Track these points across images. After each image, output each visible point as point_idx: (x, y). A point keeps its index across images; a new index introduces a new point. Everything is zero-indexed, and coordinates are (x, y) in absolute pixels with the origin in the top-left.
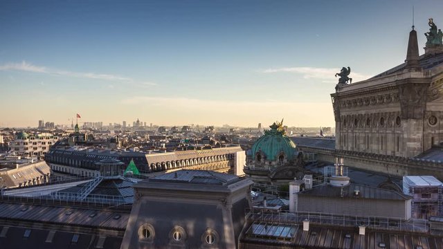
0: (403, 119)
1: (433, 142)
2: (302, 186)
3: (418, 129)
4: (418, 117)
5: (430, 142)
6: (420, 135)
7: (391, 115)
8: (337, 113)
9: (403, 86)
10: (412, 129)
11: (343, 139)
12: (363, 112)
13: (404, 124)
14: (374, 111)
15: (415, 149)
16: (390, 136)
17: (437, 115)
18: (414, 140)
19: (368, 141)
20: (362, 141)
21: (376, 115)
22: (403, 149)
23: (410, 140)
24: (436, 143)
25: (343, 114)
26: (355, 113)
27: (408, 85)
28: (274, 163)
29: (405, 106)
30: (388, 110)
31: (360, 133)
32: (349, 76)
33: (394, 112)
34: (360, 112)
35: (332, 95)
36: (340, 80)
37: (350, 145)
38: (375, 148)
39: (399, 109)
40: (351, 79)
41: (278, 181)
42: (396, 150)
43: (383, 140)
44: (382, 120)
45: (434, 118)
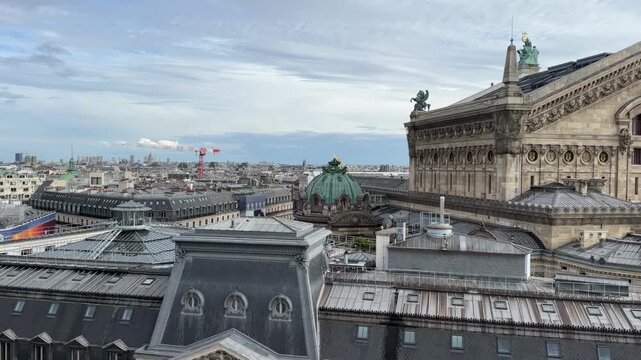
0: (497, 153)
1: (532, 183)
2: (393, 237)
3: (516, 166)
4: (516, 151)
5: (529, 182)
6: (518, 173)
7: (481, 149)
8: (411, 146)
9: (499, 113)
10: (509, 165)
11: (419, 179)
12: (445, 146)
13: (498, 160)
14: (459, 145)
15: (511, 191)
16: (480, 176)
17: (538, 149)
18: (511, 180)
19: (450, 181)
20: (443, 181)
21: (461, 150)
22: (497, 190)
23: (504, 179)
24: (536, 184)
25: (420, 147)
26: (433, 147)
27: (505, 112)
28: (334, 207)
29: (500, 138)
30: (477, 143)
31: (442, 170)
32: (427, 102)
33: (485, 146)
34: (441, 146)
35: (406, 125)
36: (416, 106)
37: (428, 186)
38: (459, 189)
39: (493, 142)
40: (429, 106)
41: (340, 229)
42: (487, 192)
43: (470, 180)
44: (470, 156)
45: (534, 153)
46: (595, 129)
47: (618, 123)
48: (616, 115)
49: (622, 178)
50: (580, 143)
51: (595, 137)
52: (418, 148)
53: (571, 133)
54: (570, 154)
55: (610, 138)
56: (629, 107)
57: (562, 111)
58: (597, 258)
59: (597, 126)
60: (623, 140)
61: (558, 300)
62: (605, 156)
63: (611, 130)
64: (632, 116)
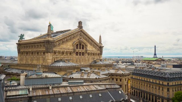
0: (46, 53)
3: (51, 56)
4: (51, 52)
5: (54, 60)
6: (51, 58)
7: (41, 52)
9: (47, 42)
10: (49, 56)
11: (21, 60)
12: (30, 50)
13: (46, 54)
14: (35, 50)
15: (50, 62)
16: (41, 59)
17: (56, 52)
18: (50, 59)
19: (32, 60)
20: (29, 60)
21: (35, 52)
22: (46, 62)
23: (48, 59)
24: (56, 60)
25: (22, 50)
26: (26, 50)
27: (48, 42)
29: (47, 49)
30: (40, 50)
31: (29, 57)
33: (43, 50)
34: (29, 50)
35: (17, 44)
36: (20, 38)
37: (24, 62)
38: (35, 62)
39: (45, 50)
40: (24, 38)
42: (43, 62)
43: (38, 60)
44: (38, 53)
45: (55, 53)
46: (68, 47)
47: (73, 46)
48: (73, 44)
49: (74, 59)
50: (65, 50)
51: (69, 49)
52: (21, 51)
53: (63, 48)
54: (63, 53)
55: (72, 49)
56: (75, 42)
57: (61, 43)
58: (71, 77)
59: (69, 46)
60: (74, 50)
61: (70, 87)
62: (70, 54)
63: (72, 48)
64: (76, 45)
